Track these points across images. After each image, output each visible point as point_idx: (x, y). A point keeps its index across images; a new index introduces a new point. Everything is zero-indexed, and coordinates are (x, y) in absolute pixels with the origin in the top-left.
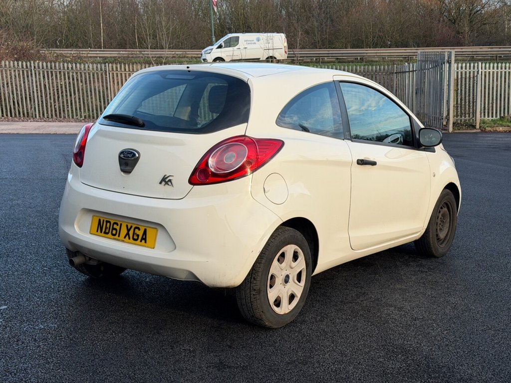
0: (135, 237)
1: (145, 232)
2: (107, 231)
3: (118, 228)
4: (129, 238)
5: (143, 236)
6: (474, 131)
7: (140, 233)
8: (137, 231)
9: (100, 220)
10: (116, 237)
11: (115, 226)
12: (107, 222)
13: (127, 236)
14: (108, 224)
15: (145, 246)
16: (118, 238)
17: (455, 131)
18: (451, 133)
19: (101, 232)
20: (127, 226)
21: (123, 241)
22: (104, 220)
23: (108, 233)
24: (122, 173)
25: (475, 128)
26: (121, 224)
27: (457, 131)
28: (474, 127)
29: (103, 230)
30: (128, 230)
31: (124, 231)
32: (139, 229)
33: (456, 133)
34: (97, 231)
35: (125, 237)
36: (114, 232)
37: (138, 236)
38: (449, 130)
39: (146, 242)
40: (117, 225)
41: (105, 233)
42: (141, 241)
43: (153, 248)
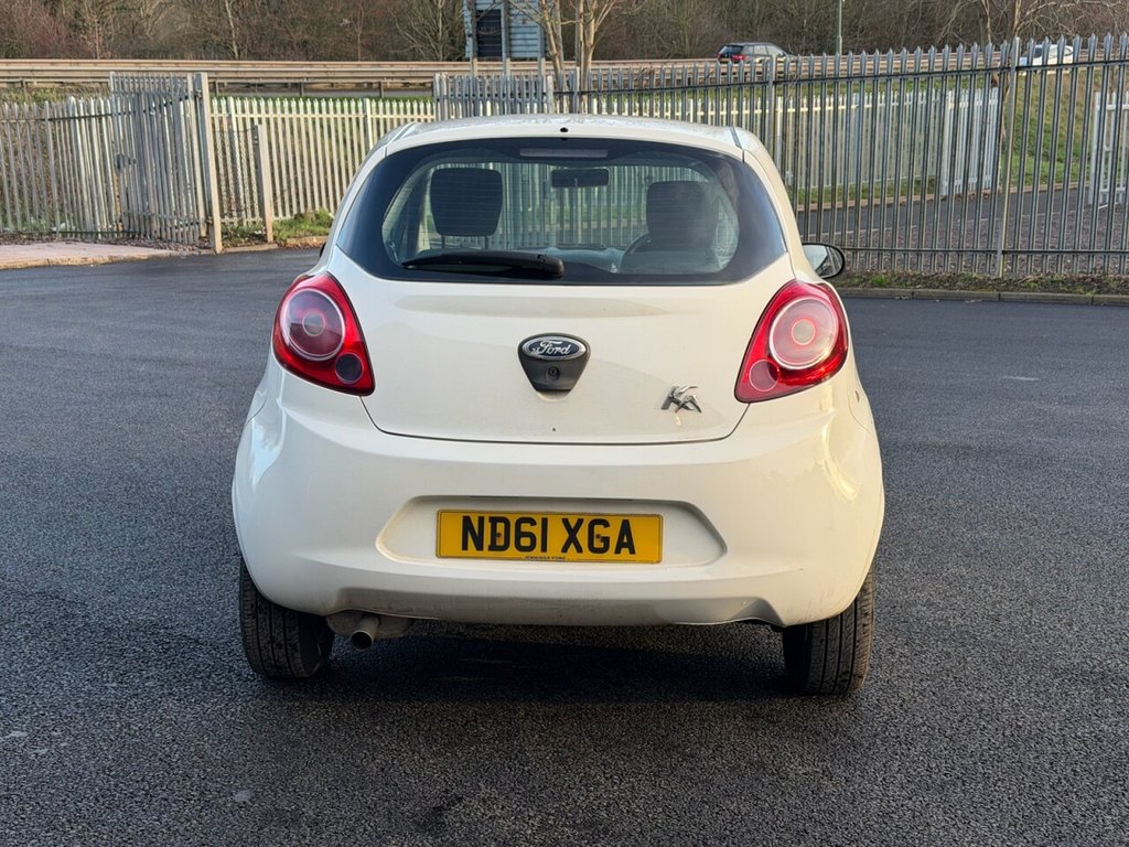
0: (598, 544)
1: (626, 528)
2: (500, 542)
3: (537, 530)
4: (579, 550)
5: (621, 538)
6: (265, 247)
7: (613, 533)
8: (599, 529)
9: (467, 520)
10: (537, 550)
11: (525, 527)
12: (494, 521)
13: (572, 546)
14: (500, 527)
15: (634, 561)
16: (543, 554)
17: (229, 250)
18: (221, 254)
19: (479, 547)
20: (565, 522)
21: (561, 560)
22: (481, 520)
23: (505, 547)
24: (539, 395)
25: (266, 241)
26: (545, 522)
27: (232, 250)
28: (262, 239)
29: (487, 541)
30: (572, 532)
31: (557, 536)
32: (606, 524)
33: (231, 253)
34: (465, 547)
35: (565, 549)
36: (525, 542)
37: (606, 540)
38: (214, 247)
39: (632, 551)
40: (533, 523)
41: (493, 547)
42: (618, 551)
43: (658, 562)
